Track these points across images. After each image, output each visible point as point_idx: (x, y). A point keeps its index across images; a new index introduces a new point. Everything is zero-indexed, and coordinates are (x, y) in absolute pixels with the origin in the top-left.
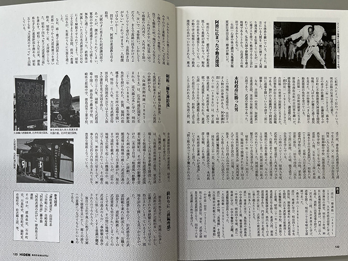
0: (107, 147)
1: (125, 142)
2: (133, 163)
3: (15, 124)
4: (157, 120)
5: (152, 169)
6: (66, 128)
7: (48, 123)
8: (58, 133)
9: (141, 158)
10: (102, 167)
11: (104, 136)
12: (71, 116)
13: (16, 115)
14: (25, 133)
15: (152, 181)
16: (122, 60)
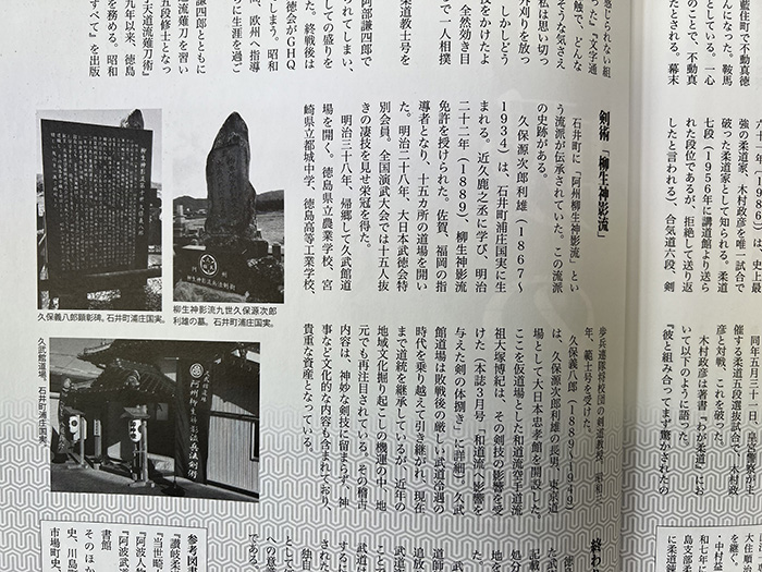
0: (382, 377)
1: (451, 363)
2: (477, 438)
3: (42, 285)
4: (566, 282)
5: (545, 463)
6: (233, 305)
7: (164, 285)
8: (201, 322)
9: (509, 422)
10: (363, 447)
11: (374, 336)
12: (252, 262)
13: (45, 252)
14: (81, 318)
15: (544, 505)
16: (445, 58)
